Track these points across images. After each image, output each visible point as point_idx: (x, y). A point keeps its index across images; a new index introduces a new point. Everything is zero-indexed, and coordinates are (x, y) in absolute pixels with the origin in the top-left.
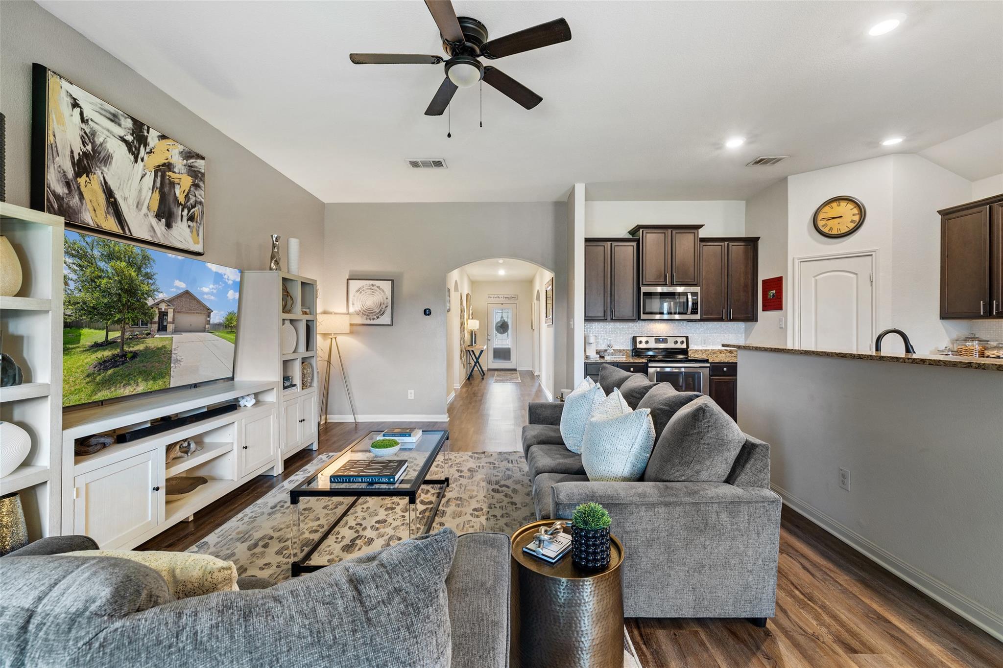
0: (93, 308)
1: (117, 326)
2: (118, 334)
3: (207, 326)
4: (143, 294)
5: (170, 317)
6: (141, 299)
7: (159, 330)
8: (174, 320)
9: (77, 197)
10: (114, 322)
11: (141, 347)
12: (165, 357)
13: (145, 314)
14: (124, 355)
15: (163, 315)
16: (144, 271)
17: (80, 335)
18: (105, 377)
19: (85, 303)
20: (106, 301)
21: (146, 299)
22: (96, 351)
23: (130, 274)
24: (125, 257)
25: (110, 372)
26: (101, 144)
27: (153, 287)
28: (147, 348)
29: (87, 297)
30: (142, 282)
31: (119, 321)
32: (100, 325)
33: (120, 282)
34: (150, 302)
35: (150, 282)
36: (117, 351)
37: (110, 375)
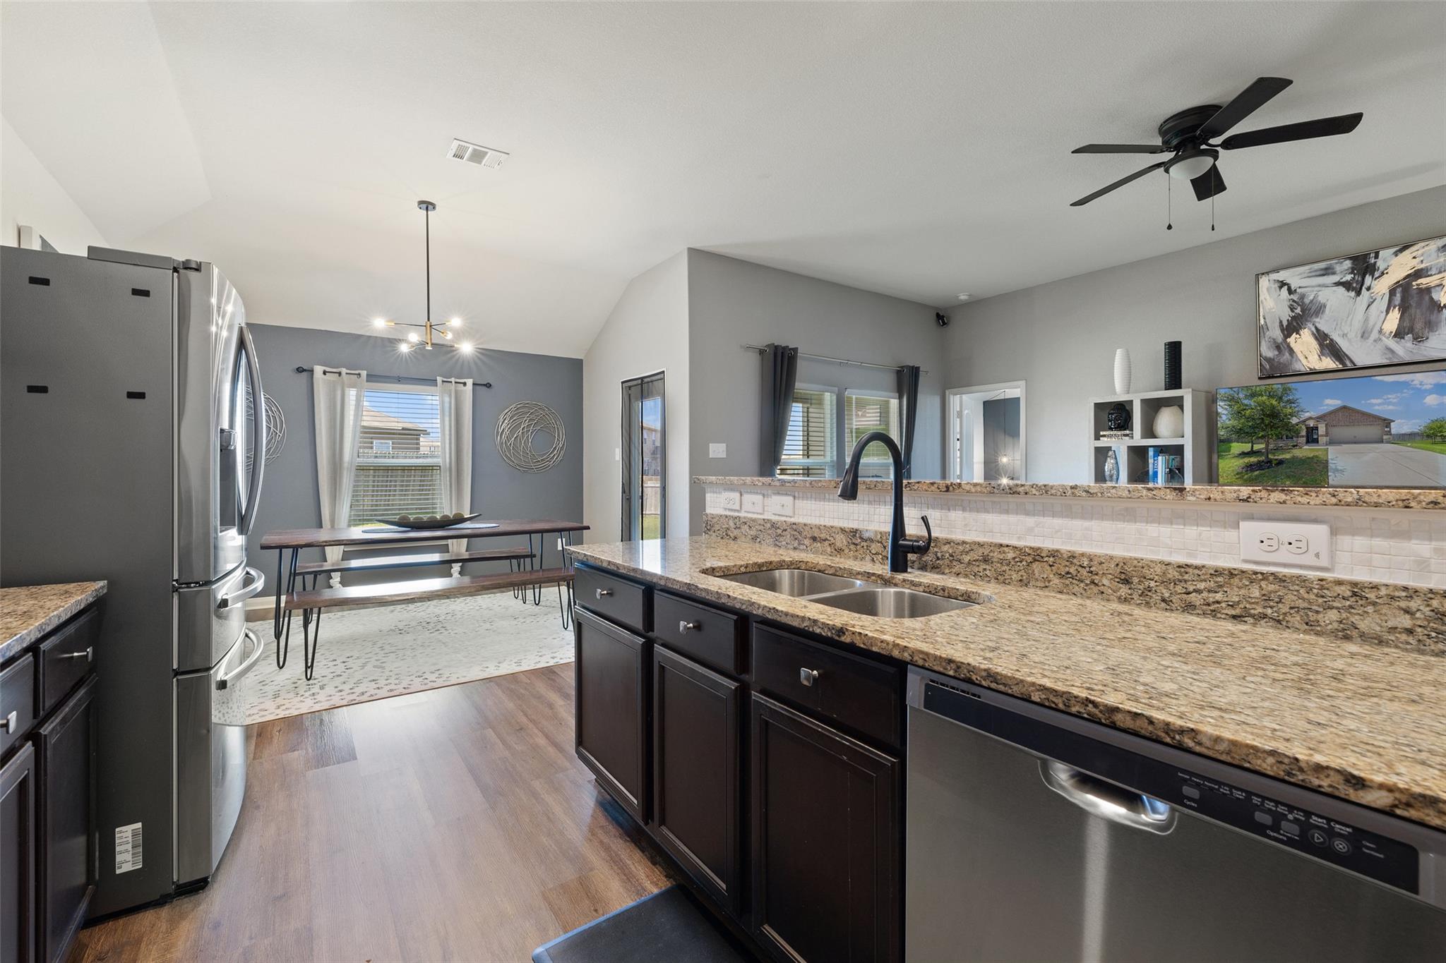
0: (1240, 429)
1: (1262, 440)
2: (1263, 446)
3: (1386, 437)
4: (1286, 416)
5: (1319, 431)
6: (1284, 419)
7: (1308, 442)
8: (1325, 433)
9: (1287, 354)
10: (1258, 438)
11: (1287, 456)
12: (1319, 466)
13: (1290, 430)
14: (1270, 461)
15: (1312, 429)
16: (1286, 399)
17: (1231, 447)
18: (1251, 476)
19: (1234, 427)
20: (1251, 424)
21: (1290, 419)
22: (1244, 458)
23: (1272, 404)
25: (1257, 472)
26: (1312, 301)
27: (1297, 409)
28: (1294, 457)
29: (1235, 423)
30: (1285, 407)
31: (1263, 437)
32: (1245, 440)
33: (1262, 410)
34: (1294, 421)
35: (1293, 405)
36: (1263, 458)
37: (1256, 476)
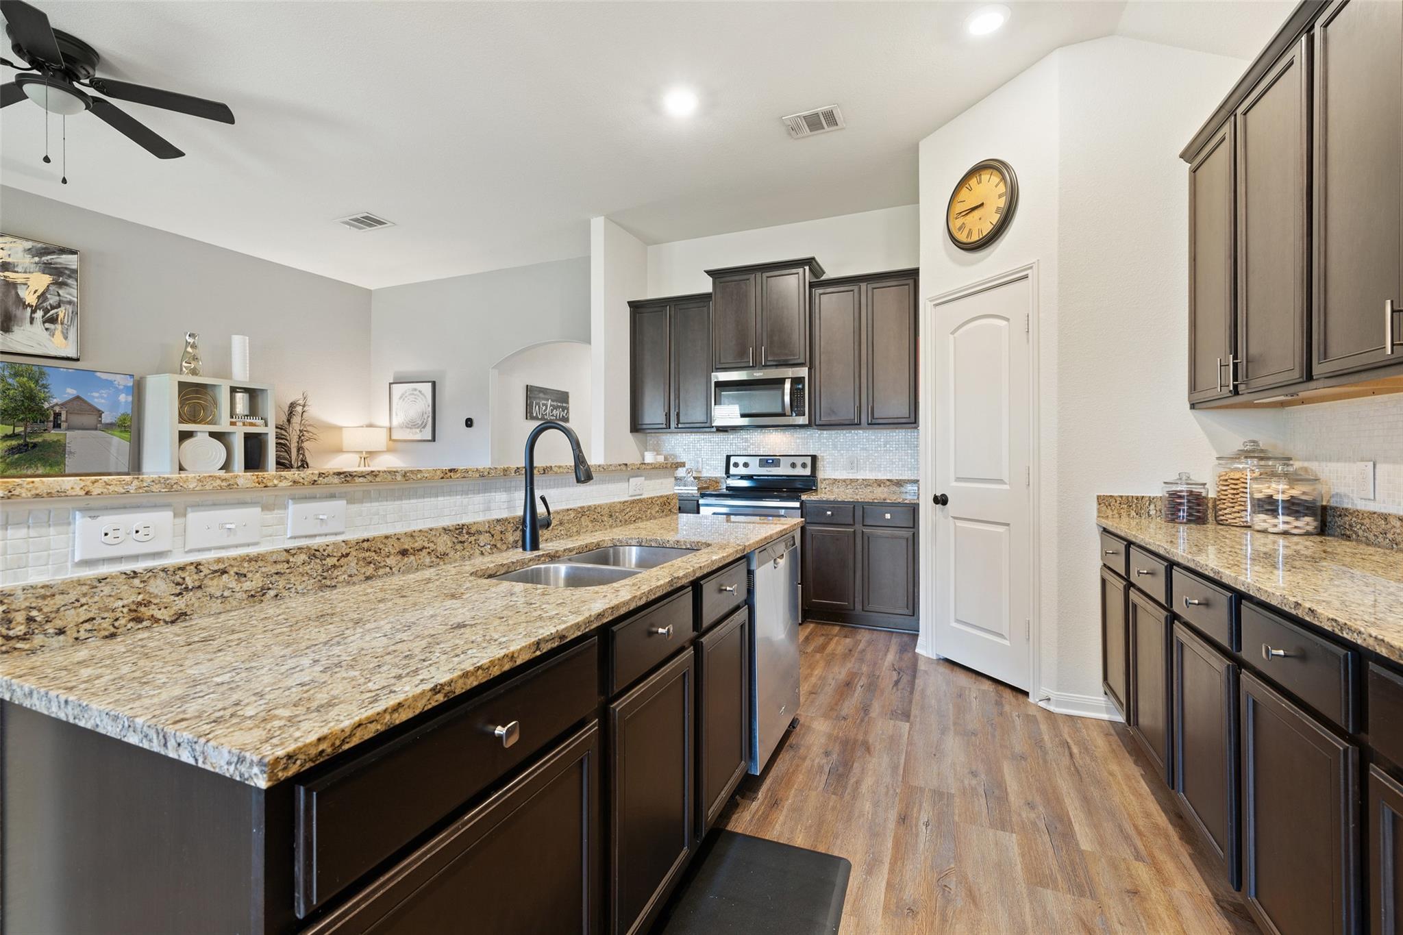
0: (5, 410)
1: (21, 423)
2: (22, 429)
3: (99, 425)
4: (40, 399)
5: (63, 417)
6: (38, 403)
7: (54, 427)
8: (67, 419)
10: (19, 420)
11: (39, 440)
12: (60, 449)
13: (42, 415)
14: (26, 445)
15: (57, 415)
16: (40, 383)
18: (12, 459)
20: (13, 405)
21: (42, 403)
22: (6, 441)
23: (30, 386)
24: (26, 374)
25: (16, 456)
27: (48, 394)
28: (44, 441)
30: (39, 391)
31: (22, 420)
32: (7, 422)
33: (23, 392)
34: (46, 405)
35: (46, 390)
36: (21, 442)
37: (16, 459)
